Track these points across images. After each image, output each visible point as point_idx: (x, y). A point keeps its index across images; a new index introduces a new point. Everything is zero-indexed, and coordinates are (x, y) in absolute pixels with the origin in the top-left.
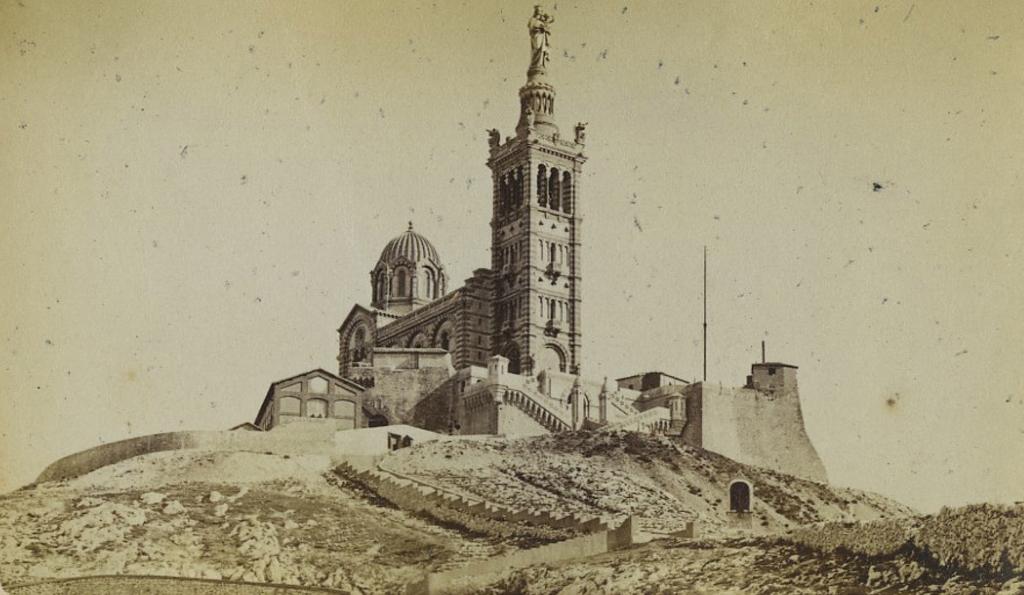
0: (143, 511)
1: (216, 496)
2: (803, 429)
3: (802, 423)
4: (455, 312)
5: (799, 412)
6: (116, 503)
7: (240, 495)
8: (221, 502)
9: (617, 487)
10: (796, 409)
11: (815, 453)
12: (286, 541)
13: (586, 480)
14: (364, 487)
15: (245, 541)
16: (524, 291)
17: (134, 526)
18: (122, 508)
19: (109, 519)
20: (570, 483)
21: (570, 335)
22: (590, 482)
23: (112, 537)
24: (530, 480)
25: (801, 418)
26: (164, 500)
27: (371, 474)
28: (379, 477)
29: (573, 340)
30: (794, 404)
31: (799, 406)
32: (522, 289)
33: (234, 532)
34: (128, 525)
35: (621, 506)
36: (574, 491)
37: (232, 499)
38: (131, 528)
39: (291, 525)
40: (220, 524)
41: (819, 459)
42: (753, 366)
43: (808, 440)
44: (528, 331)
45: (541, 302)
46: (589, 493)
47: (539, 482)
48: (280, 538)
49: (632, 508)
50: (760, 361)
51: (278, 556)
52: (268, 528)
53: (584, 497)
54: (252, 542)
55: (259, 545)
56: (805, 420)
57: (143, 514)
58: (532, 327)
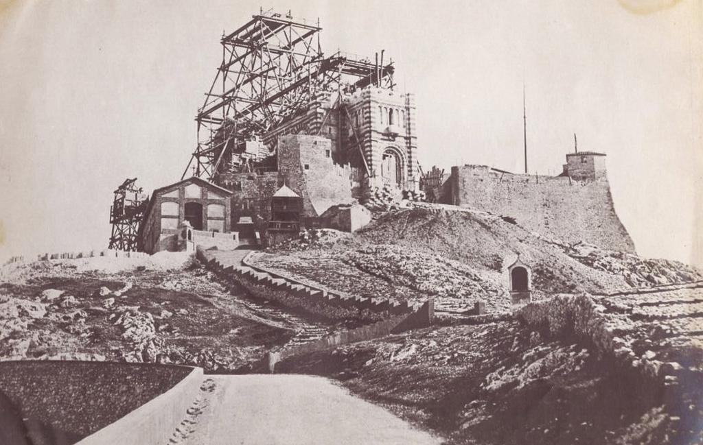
0: (44, 306)
1: (106, 291)
2: (613, 210)
3: (612, 203)
4: (308, 122)
5: (609, 194)
6: (22, 298)
7: (125, 289)
8: (109, 296)
9: (437, 273)
10: (607, 192)
11: (624, 229)
12: (162, 327)
13: (412, 267)
14: (230, 279)
15: (128, 328)
16: (365, 103)
17: (36, 319)
18: (26, 304)
19: (15, 313)
20: (398, 272)
21: (406, 138)
22: (415, 269)
23: (18, 328)
24: (366, 270)
25: (610, 200)
26: (61, 296)
27: (234, 269)
28: (241, 271)
29: (410, 143)
30: (605, 187)
31: (608, 189)
32: (364, 100)
33: (119, 321)
34: (32, 318)
35: (439, 289)
36: (401, 278)
37: (118, 293)
38: (34, 320)
39: (165, 313)
40: (108, 315)
41: (628, 234)
42: (567, 156)
43: (618, 219)
44: (370, 137)
45: (381, 111)
46: (413, 279)
47: (373, 271)
48: (157, 326)
49: (447, 290)
50: (574, 152)
51: (154, 340)
52: (147, 317)
53: (410, 283)
54: (133, 329)
55: (139, 331)
56: (614, 201)
57: (43, 308)
58: (373, 134)
